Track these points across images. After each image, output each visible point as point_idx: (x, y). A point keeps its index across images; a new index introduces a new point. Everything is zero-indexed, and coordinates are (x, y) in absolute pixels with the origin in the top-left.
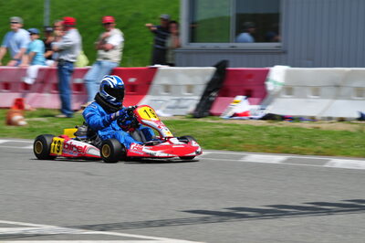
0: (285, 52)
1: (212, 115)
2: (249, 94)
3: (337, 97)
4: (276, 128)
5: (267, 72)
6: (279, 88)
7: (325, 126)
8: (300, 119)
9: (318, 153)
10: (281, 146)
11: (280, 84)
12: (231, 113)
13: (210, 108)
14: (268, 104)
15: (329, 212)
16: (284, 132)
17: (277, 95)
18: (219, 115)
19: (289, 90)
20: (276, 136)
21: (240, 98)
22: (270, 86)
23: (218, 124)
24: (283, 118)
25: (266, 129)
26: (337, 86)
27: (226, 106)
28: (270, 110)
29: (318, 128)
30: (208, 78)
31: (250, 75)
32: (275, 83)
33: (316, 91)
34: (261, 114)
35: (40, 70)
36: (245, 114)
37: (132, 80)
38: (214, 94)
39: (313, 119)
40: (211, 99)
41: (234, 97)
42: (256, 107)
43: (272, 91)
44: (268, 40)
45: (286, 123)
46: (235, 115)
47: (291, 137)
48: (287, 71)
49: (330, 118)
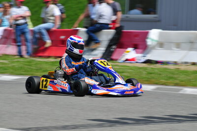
0: (159, 21)
1: (112, 60)
2: (136, 47)
3: (191, 49)
4: (152, 68)
5: (147, 33)
6: (154, 43)
7: (183, 68)
8: (167, 63)
9: (176, 85)
10: (153, 80)
11: (155, 41)
12: (124, 59)
13: (111, 56)
14: (147, 53)
15: (179, 121)
16: (156, 71)
17: (153, 48)
18: (116, 60)
19: (161, 45)
20: (151, 73)
21: (130, 49)
22: (149, 42)
23: (116, 65)
24: (157, 62)
25: (145, 69)
26: (192, 42)
27: (121, 54)
28: (149, 57)
29: (178, 69)
30: (110, 37)
31: (137, 35)
32: (153, 40)
33: (178, 46)
34: (143, 60)
35: (5, 30)
36: (133, 60)
37: (62, 37)
38: (114, 47)
39: (175, 63)
40: (112, 50)
41: (126, 48)
42: (140, 55)
43: (150, 45)
44: (148, 13)
45: (158, 66)
46: (127, 60)
47: (160, 74)
48: (160, 33)
49: (186, 63)
